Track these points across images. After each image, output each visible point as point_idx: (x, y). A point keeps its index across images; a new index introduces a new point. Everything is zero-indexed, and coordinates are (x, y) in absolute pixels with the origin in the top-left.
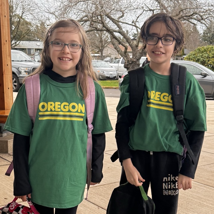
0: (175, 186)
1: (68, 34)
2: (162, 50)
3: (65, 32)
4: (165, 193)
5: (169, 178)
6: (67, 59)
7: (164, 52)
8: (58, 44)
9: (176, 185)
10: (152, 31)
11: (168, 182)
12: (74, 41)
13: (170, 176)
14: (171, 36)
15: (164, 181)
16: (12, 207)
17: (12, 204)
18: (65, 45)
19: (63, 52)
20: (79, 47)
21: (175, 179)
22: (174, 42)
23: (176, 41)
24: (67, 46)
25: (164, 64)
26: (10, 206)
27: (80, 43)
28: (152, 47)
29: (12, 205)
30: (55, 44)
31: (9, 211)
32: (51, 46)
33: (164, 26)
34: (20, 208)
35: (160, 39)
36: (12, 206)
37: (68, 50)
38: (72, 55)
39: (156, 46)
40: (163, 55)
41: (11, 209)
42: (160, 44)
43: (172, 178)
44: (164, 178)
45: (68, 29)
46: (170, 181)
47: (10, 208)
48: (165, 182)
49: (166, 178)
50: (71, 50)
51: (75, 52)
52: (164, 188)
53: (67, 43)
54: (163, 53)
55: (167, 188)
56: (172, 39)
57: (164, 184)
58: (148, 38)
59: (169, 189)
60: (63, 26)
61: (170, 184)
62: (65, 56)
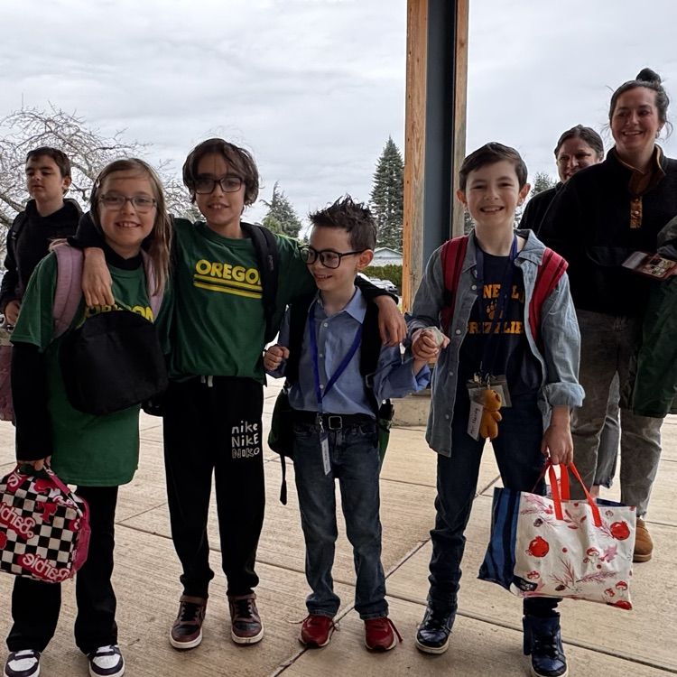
0: (253, 441)
1: (131, 181)
2: (224, 201)
3: (125, 178)
4: (236, 454)
5: (242, 427)
6: (130, 225)
7: (227, 204)
8: (115, 199)
9: (255, 438)
10: (201, 171)
11: (241, 434)
12: (142, 193)
13: (244, 424)
14: (236, 176)
15: (233, 432)
16: (14, 483)
17: (13, 476)
18: (127, 200)
19: (124, 213)
20: (151, 204)
21: (252, 428)
22: (243, 187)
23: (247, 184)
24: (129, 203)
25: (230, 226)
26: (9, 481)
27: (153, 197)
28: (206, 197)
29: (13, 478)
30: (108, 199)
31: (7, 490)
32: (101, 205)
33: (220, 160)
34: (30, 483)
35: (217, 182)
36: (13, 480)
37: (131, 209)
38: (140, 218)
39: (212, 195)
40: (226, 210)
41: (11, 485)
42: (219, 192)
43: (248, 428)
44: (234, 428)
45: (131, 173)
46: (244, 433)
47: (8, 484)
48: (236, 435)
49: (237, 428)
50: (138, 208)
51: (145, 213)
52: (233, 446)
53: (130, 197)
54: (226, 207)
55: (238, 445)
56: (239, 181)
57: (233, 439)
58: (197, 183)
59: (242, 448)
60: (122, 170)
61: (245, 438)
62: (127, 219)
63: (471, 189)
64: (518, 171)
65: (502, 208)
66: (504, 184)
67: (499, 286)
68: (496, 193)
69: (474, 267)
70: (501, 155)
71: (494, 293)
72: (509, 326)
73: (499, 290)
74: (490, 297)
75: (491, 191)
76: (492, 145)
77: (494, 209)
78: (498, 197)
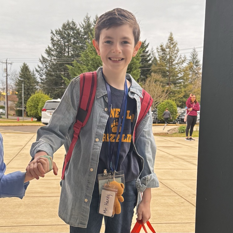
63: (103, 43)
64: (134, 33)
65: (123, 59)
66: (125, 42)
67: (119, 110)
68: (119, 48)
69: (106, 95)
70: (124, 21)
71: (116, 115)
72: (126, 137)
73: (120, 113)
74: (113, 117)
75: (116, 46)
76: (119, 10)
77: (118, 60)
78: (121, 51)
